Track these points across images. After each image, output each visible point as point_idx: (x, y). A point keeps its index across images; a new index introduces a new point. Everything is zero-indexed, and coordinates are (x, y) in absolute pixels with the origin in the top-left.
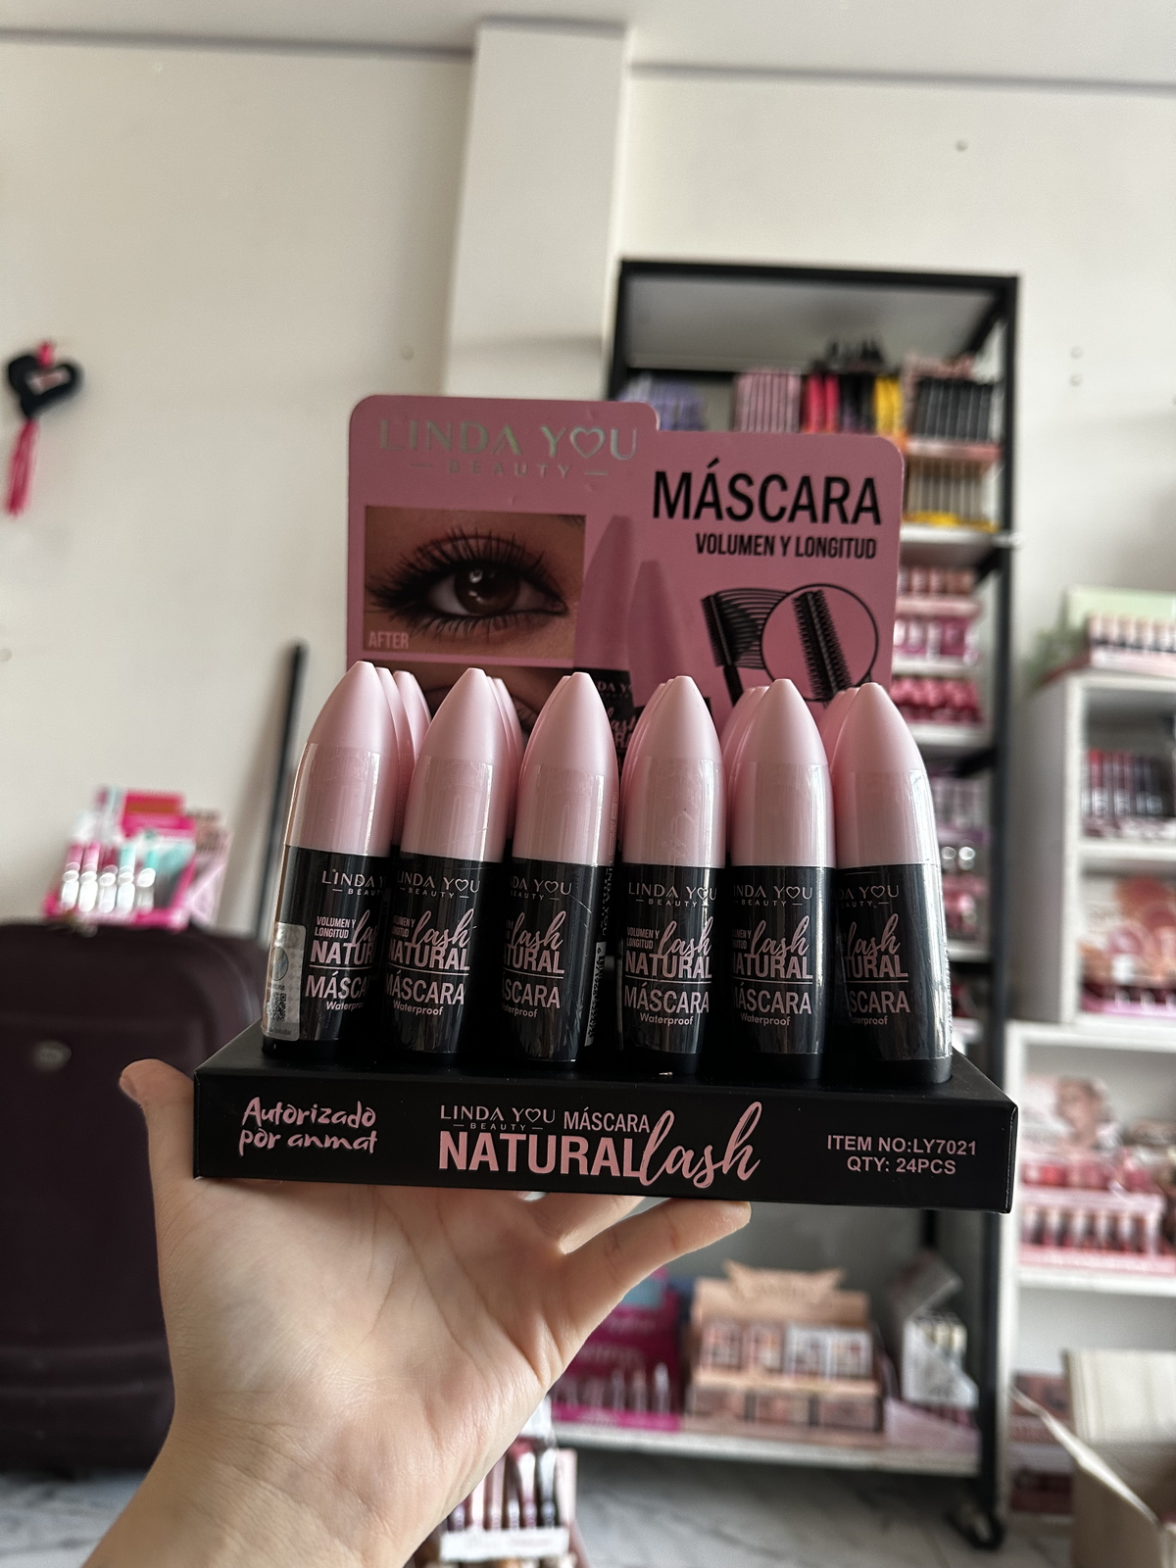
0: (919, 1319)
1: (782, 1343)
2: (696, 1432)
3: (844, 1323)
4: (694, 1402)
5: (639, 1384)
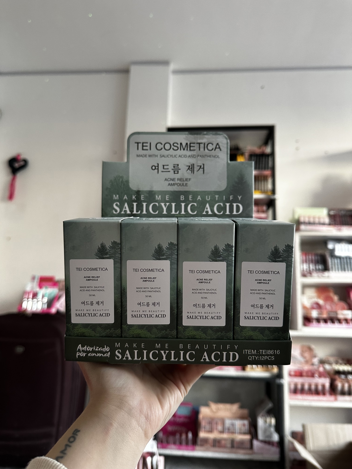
0: (263, 416)
1: (223, 424)
2: (200, 450)
3: (242, 418)
4: (199, 442)
5: (184, 437)
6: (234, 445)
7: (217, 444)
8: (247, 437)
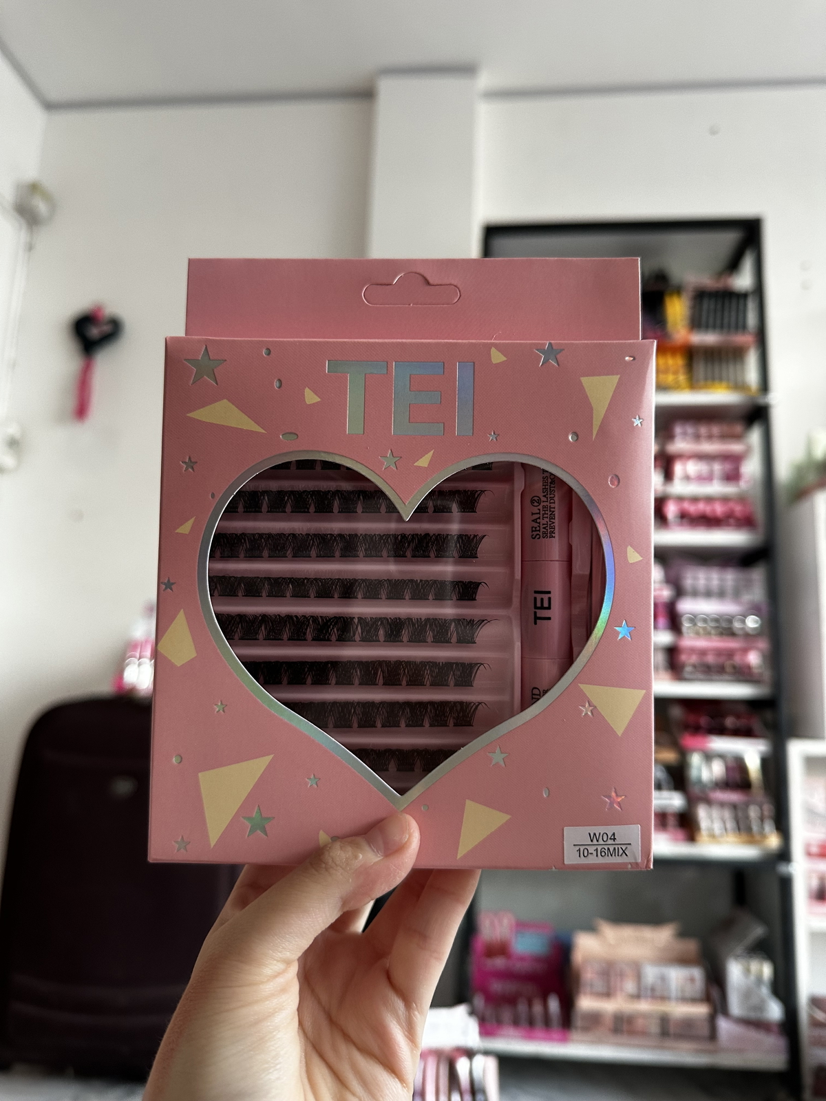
0: (737, 957)
1: (639, 976)
2: (582, 1042)
3: (683, 961)
4: (578, 1022)
5: (538, 1008)
6: (668, 1030)
7: (625, 1027)
8: (701, 1010)
